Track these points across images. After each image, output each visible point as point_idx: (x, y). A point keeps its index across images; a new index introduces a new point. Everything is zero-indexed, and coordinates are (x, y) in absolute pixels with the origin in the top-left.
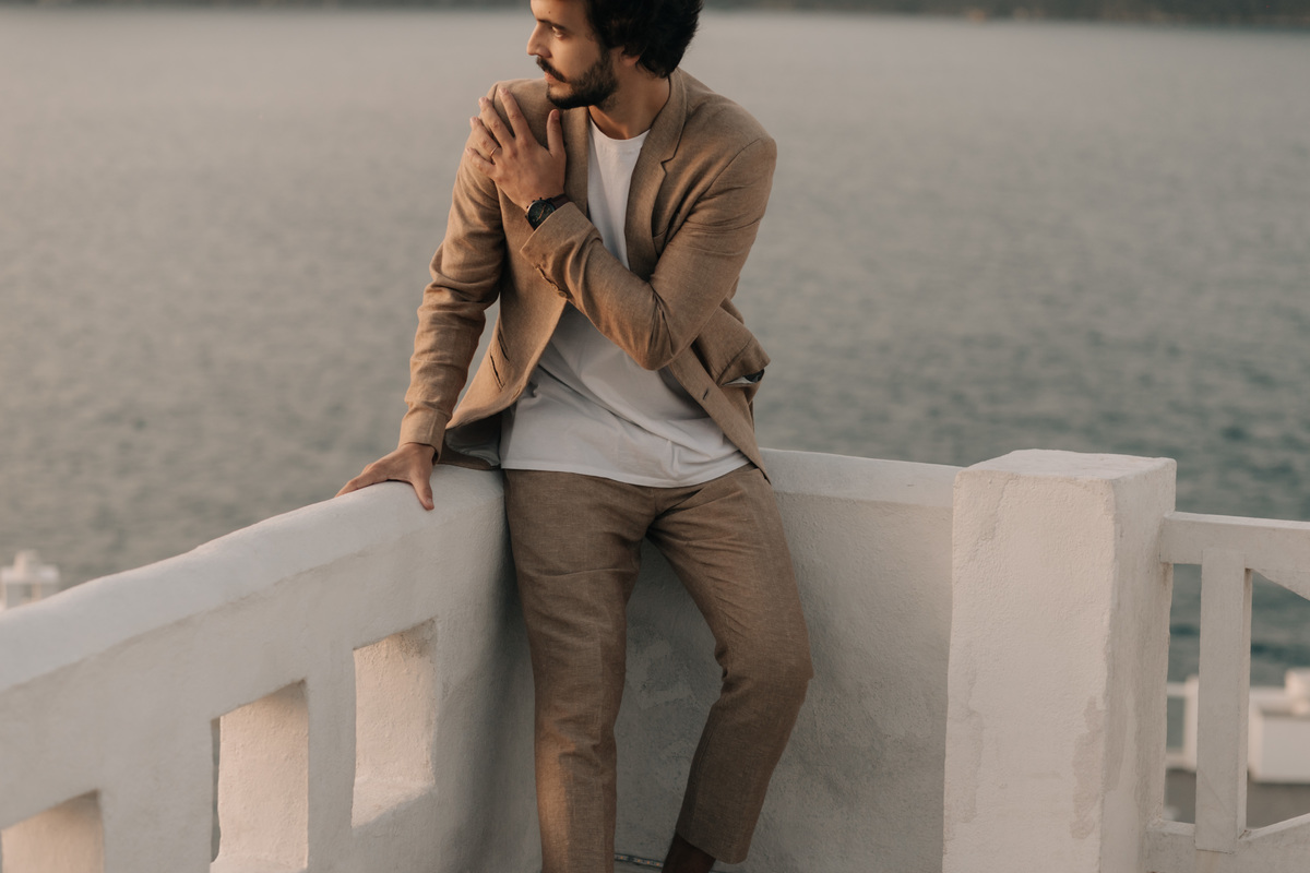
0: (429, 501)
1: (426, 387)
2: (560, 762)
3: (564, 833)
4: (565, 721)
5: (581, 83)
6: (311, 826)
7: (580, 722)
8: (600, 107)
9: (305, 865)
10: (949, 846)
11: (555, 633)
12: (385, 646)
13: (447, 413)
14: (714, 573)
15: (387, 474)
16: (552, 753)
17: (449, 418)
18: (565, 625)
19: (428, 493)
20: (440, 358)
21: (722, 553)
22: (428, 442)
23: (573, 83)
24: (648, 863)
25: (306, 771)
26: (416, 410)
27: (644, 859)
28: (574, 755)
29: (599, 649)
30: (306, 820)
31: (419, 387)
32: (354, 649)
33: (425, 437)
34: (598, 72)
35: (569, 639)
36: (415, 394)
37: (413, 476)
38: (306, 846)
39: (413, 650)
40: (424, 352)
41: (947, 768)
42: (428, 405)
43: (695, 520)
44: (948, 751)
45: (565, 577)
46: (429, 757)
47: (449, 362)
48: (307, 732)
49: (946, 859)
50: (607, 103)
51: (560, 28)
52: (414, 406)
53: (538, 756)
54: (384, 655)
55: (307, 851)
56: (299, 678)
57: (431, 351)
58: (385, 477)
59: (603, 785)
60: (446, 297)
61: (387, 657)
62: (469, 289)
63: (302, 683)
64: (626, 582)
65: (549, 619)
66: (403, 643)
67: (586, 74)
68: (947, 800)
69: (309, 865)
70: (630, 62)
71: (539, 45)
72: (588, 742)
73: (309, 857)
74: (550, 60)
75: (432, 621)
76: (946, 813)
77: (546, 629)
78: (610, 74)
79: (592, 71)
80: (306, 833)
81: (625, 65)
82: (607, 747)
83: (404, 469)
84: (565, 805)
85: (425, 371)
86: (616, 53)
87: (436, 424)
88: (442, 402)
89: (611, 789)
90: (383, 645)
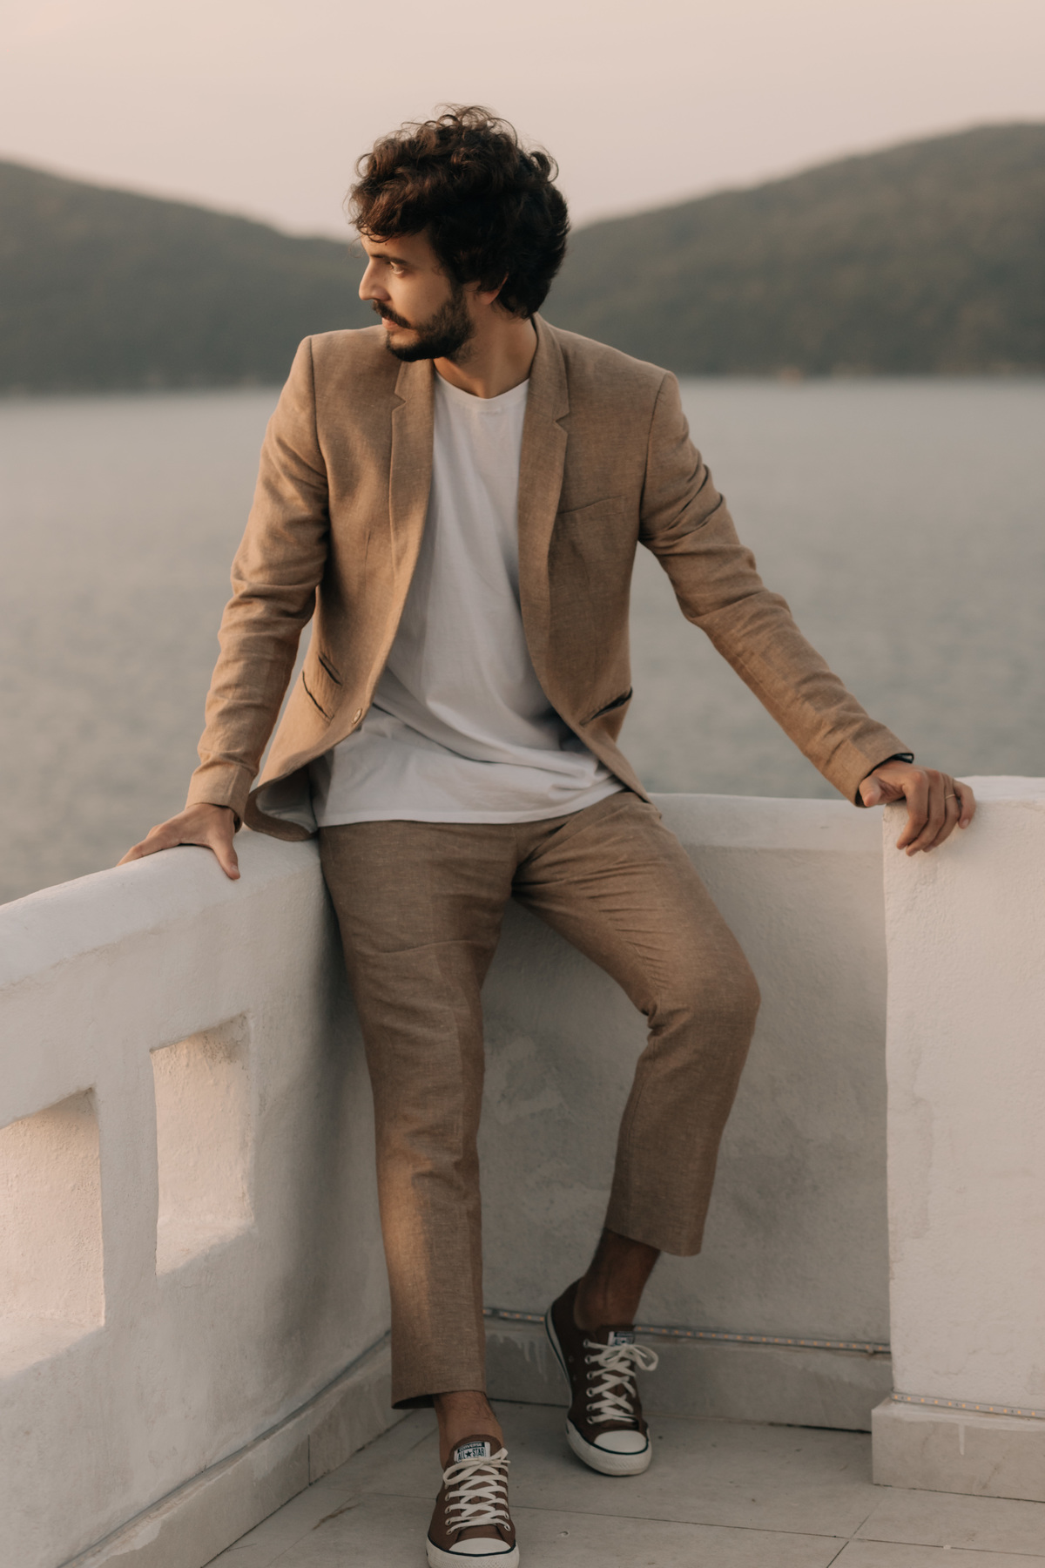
0: (234, 869)
1: (229, 734)
2: (413, 1185)
3: (422, 1273)
4: (418, 1133)
5: (430, 328)
6: (107, 1272)
7: (436, 1133)
8: (453, 359)
9: (102, 1322)
10: (896, 1269)
11: (400, 1025)
12: (185, 1051)
13: (252, 768)
14: (606, 904)
15: (178, 837)
16: (402, 1175)
17: (254, 774)
18: (412, 1013)
19: (233, 859)
20: (249, 696)
21: (612, 879)
22: (226, 803)
23: (419, 329)
24: (518, 1316)
25: (99, 1203)
26: (213, 764)
27: (511, 1312)
28: (430, 1175)
29: (457, 1041)
30: (101, 1265)
31: (219, 733)
32: (152, 1050)
33: (222, 797)
34: (449, 313)
35: (418, 1030)
36: (211, 744)
37: (212, 838)
38: (103, 1298)
39: (221, 1055)
40: (227, 687)
41: (890, 1171)
42: (227, 759)
43: (571, 854)
44: (891, 1150)
45: (409, 953)
46: (245, 1187)
47: (258, 701)
48: (97, 1153)
49: (894, 1287)
50: (461, 353)
51: (399, 262)
52: (210, 760)
53: (381, 1179)
54: (185, 1063)
55: (104, 1304)
56: (85, 1086)
57: (237, 685)
58: (177, 841)
59: (468, 1213)
60: (258, 610)
61: (188, 1065)
62: (290, 593)
63: (89, 1092)
64: (481, 958)
65: (391, 1007)
66: (208, 1047)
67: (434, 316)
68: (892, 1212)
69: (106, 1324)
70: (487, 299)
71: (374, 287)
72: (448, 1159)
73: (106, 1311)
74: (389, 304)
75: (243, 1016)
76: (891, 1228)
77: (389, 1020)
78: (464, 315)
79: (443, 313)
80: (102, 1282)
81: (480, 304)
82: (469, 1165)
83: (199, 831)
84: (422, 1237)
85: (228, 713)
86: (470, 289)
87: (238, 780)
88: (246, 754)
89: (475, 1216)
90: (183, 1050)
